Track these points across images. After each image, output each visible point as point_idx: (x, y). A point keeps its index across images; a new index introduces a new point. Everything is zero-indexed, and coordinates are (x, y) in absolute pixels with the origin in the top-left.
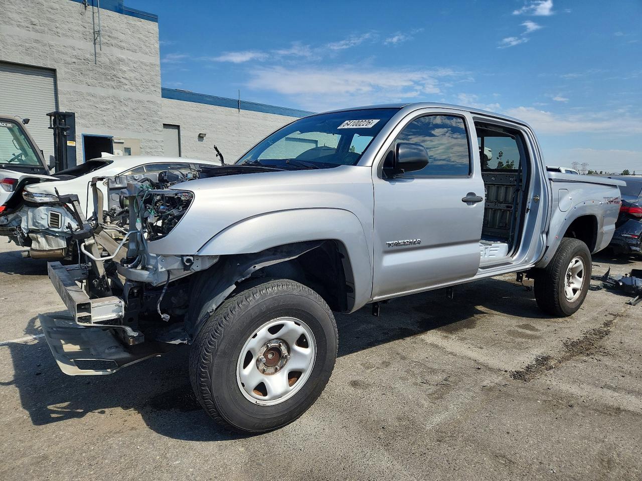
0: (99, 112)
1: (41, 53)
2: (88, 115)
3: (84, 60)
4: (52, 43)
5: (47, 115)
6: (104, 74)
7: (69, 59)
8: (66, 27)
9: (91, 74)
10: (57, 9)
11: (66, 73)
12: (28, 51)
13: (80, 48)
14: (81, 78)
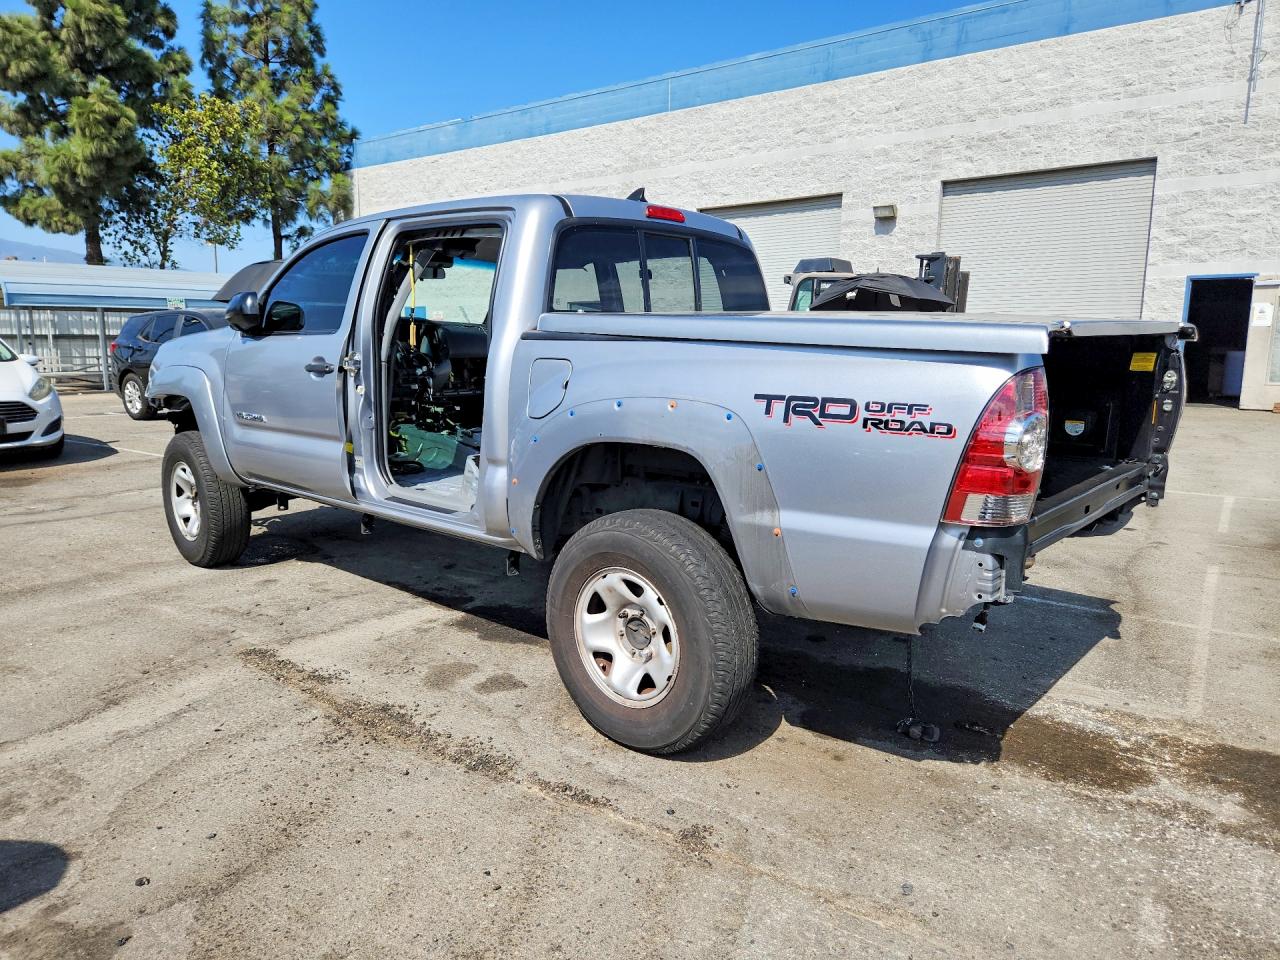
0: (1234, 225)
1: (1133, 135)
2: (1208, 236)
3: (1220, 121)
4: (1156, 108)
5: (917, 257)
6: (1262, 140)
7: (1185, 131)
8: (1190, 67)
9: (1230, 148)
10: (1178, 38)
11: (1175, 159)
12: (1110, 138)
13: (1213, 100)
14: (1208, 161)
